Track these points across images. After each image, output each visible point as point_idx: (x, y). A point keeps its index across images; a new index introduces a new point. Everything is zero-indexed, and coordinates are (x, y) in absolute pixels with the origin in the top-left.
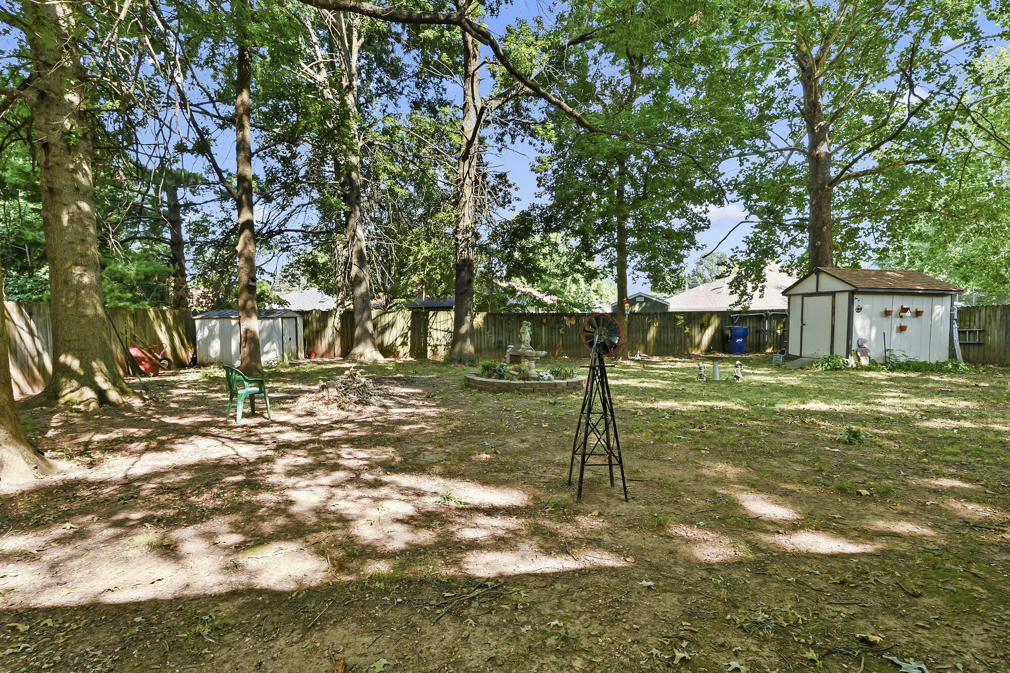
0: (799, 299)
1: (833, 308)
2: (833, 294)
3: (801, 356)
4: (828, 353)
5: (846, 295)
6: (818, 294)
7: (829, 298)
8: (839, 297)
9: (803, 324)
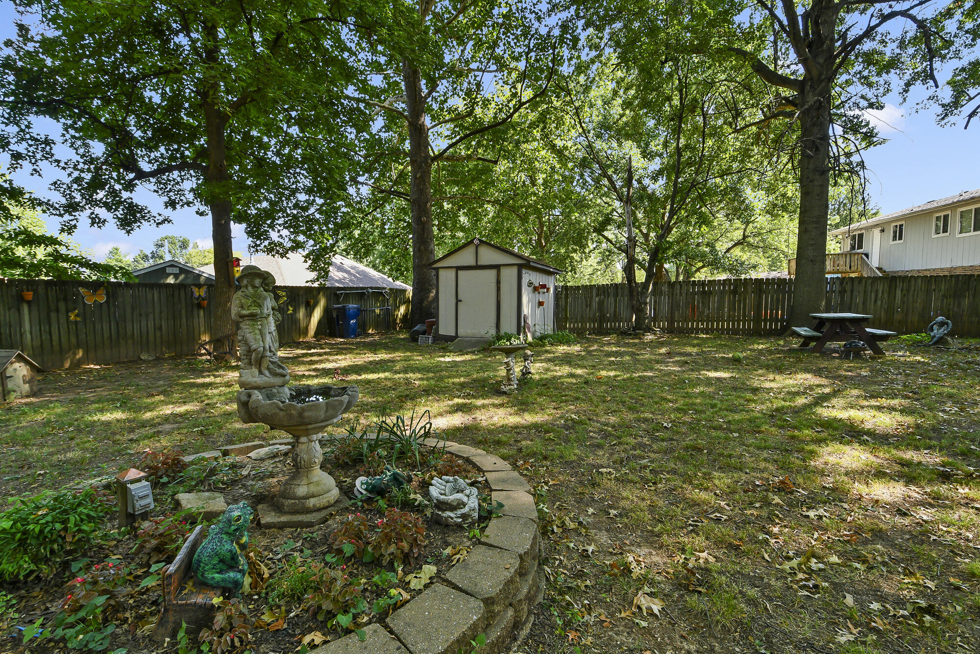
0: (453, 273)
1: (498, 282)
2: (497, 267)
3: (457, 336)
4: (493, 332)
5: (515, 270)
6: (478, 267)
7: (493, 273)
8: (504, 272)
9: (458, 301)
